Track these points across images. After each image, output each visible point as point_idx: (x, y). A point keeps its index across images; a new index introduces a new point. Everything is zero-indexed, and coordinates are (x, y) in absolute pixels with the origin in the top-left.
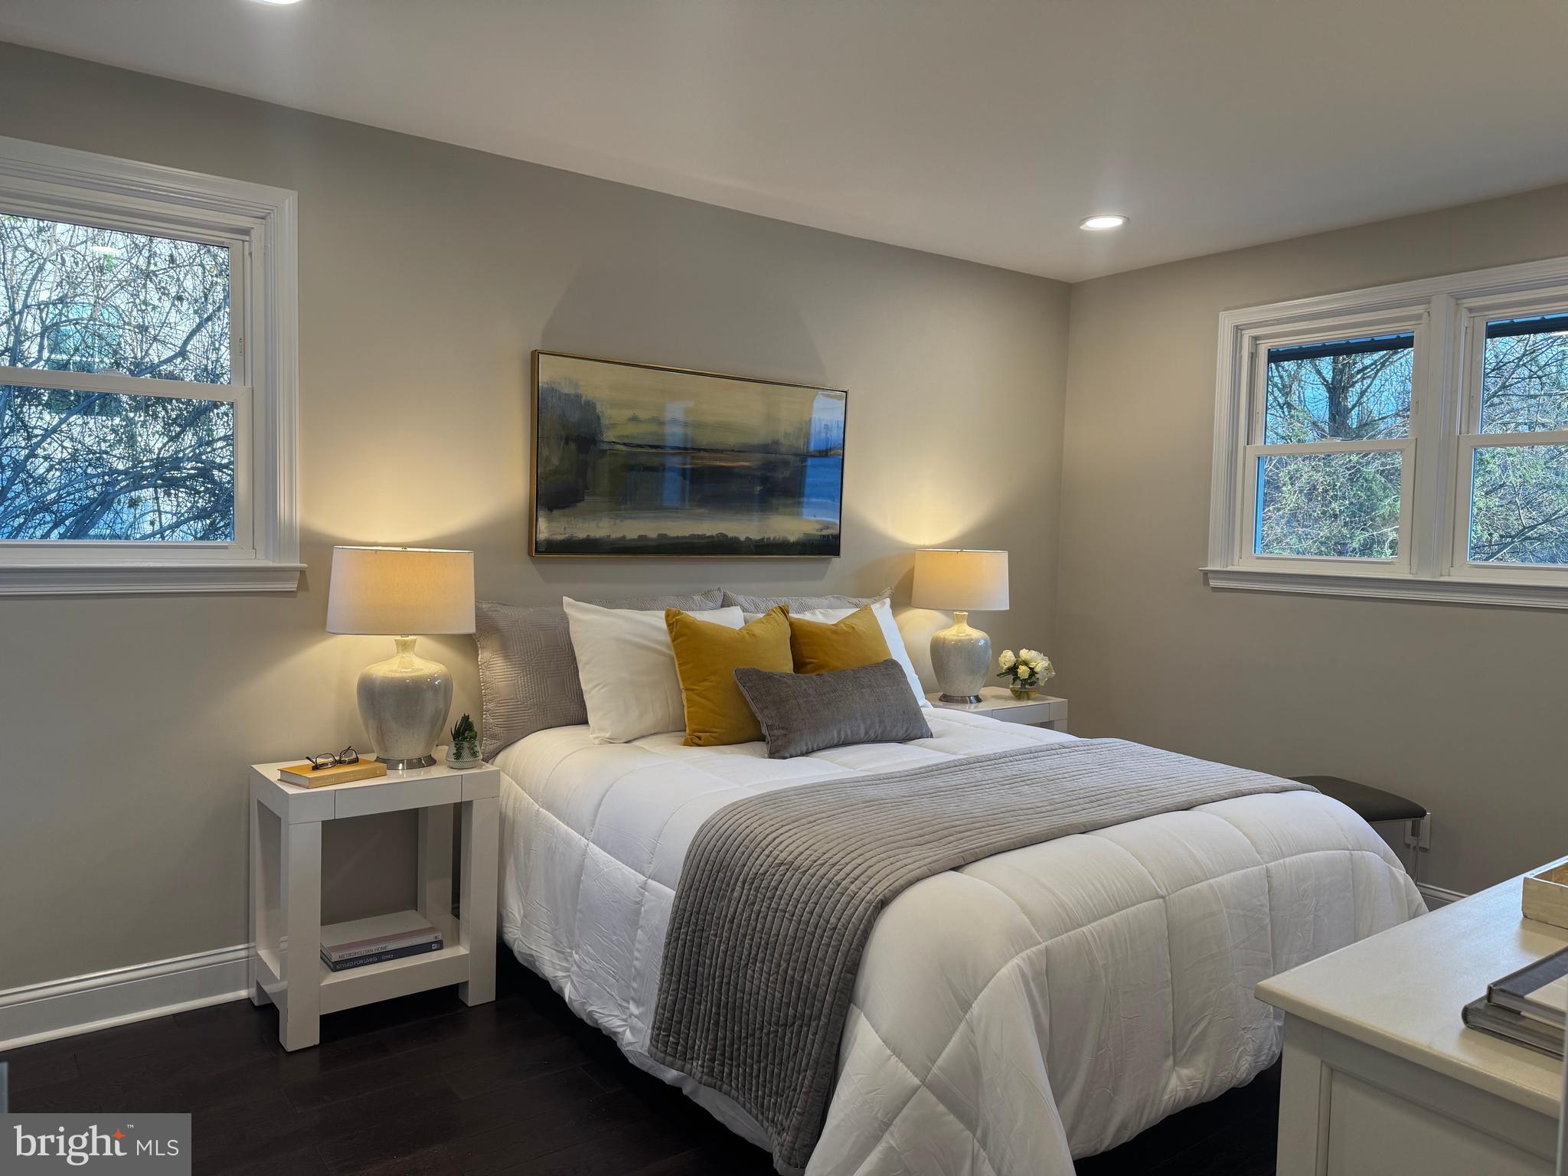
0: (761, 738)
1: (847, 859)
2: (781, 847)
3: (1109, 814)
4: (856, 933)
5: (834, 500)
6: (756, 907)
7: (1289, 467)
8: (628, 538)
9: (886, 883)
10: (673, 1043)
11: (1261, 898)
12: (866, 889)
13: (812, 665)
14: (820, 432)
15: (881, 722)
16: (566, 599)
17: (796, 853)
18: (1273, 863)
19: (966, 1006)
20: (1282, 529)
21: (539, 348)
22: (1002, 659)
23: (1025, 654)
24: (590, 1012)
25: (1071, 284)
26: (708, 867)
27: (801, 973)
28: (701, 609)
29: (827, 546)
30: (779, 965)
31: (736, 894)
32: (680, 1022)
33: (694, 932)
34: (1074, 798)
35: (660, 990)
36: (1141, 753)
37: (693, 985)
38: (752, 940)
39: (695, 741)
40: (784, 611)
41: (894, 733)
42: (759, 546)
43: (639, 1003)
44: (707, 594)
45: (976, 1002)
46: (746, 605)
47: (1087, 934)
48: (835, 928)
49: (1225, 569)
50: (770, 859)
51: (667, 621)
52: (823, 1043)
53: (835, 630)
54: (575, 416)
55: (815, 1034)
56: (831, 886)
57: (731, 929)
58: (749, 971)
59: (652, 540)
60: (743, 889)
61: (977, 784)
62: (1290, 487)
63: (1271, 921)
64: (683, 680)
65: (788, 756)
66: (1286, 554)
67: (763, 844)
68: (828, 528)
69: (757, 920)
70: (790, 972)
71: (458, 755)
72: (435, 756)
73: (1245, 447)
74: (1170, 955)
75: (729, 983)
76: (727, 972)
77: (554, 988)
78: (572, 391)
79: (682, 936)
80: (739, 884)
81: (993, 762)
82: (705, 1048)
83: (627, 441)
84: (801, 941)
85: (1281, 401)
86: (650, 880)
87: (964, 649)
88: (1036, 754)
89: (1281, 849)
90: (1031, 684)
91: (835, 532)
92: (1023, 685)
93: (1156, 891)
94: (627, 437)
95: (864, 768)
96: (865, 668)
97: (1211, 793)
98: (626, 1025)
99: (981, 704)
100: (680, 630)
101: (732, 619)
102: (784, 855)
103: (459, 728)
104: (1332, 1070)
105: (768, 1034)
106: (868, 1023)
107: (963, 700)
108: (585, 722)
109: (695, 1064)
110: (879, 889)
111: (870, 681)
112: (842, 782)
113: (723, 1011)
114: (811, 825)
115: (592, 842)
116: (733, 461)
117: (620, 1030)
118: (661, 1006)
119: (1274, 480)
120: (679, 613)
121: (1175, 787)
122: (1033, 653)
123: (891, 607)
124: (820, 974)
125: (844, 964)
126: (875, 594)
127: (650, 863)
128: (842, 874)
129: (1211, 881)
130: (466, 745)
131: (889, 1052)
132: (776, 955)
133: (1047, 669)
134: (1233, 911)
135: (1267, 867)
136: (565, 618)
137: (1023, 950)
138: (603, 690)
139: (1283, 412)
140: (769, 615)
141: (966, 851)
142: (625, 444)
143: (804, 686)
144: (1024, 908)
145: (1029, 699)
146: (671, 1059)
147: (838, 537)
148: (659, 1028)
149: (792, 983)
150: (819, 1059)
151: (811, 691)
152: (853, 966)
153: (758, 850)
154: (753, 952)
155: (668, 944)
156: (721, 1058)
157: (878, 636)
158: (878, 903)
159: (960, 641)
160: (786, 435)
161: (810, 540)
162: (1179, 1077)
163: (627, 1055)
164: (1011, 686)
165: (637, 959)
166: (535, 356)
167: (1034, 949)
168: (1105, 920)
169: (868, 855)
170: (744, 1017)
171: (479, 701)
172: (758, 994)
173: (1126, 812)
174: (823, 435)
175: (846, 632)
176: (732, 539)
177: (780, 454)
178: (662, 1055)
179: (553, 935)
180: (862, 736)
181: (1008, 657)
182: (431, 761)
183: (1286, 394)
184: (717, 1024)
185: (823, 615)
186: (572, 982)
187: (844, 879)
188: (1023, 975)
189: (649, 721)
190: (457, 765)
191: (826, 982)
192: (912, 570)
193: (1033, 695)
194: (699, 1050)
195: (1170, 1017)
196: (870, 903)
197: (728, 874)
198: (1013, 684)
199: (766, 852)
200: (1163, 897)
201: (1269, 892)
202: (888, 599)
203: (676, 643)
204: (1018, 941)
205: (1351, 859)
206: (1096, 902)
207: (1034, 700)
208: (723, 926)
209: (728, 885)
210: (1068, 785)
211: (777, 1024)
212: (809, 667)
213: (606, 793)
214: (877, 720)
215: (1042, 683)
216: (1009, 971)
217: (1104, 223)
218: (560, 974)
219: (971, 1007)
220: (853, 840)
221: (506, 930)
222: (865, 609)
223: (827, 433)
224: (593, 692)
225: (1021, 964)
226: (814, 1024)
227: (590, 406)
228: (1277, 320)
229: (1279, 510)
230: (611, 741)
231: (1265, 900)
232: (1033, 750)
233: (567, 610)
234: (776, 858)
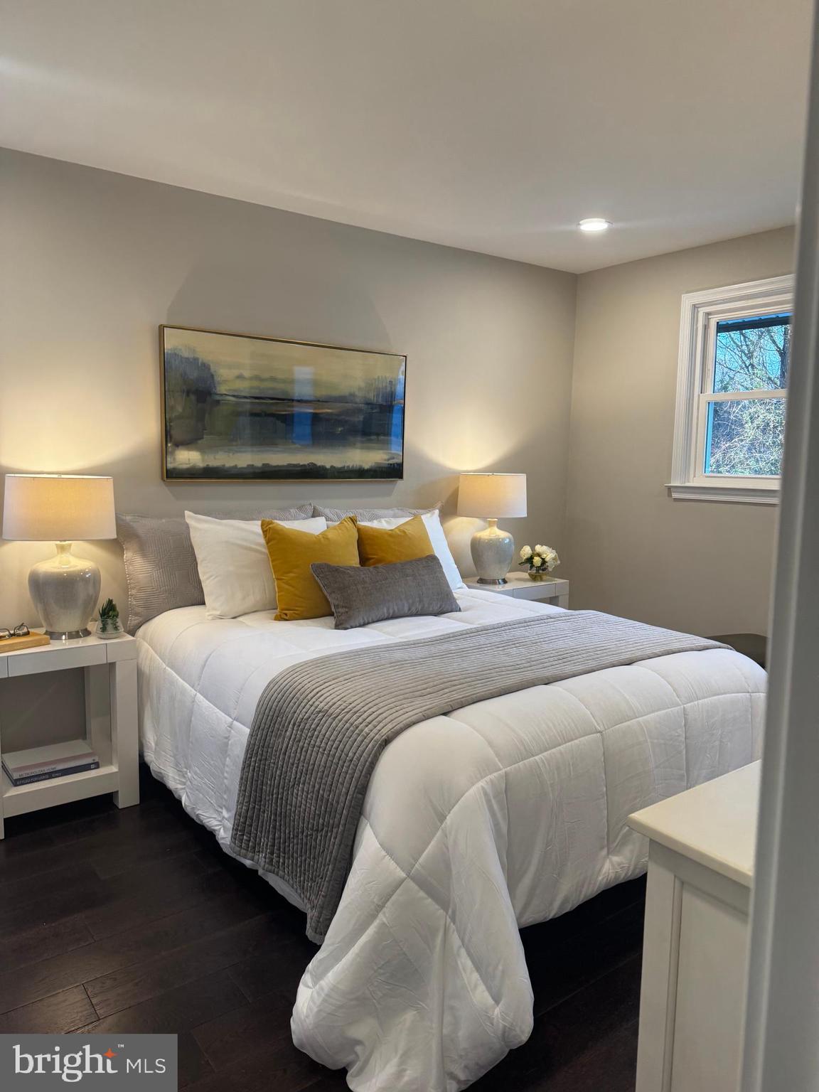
0: (332, 614)
1: (365, 708)
2: (321, 699)
3: (569, 669)
4: (365, 764)
5: (397, 437)
6: (301, 744)
7: (750, 410)
8: (239, 466)
9: (390, 726)
10: (246, 840)
11: (679, 731)
12: (375, 731)
13: (372, 560)
14: (386, 386)
15: (421, 601)
16: (187, 513)
17: (330, 704)
18: (689, 704)
19: (442, 818)
20: (744, 454)
21: (164, 323)
22: (522, 552)
23: (539, 548)
24: (198, 815)
25: (576, 275)
26: (271, 713)
27: (328, 793)
28: (296, 518)
29: (394, 472)
30: (314, 787)
31: (288, 733)
32: (251, 826)
33: (261, 761)
34: (546, 657)
35: (238, 802)
36: (607, 622)
37: (259, 798)
38: (297, 767)
39: (281, 618)
40: (353, 520)
41: (431, 609)
42: (342, 472)
43: (228, 810)
44: (301, 508)
45: (449, 815)
46: (330, 515)
47: (538, 760)
48: (351, 761)
49: (683, 485)
50: (313, 708)
51: (262, 529)
52: (340, 845)
53: (391, 534)
54: (193, 374)
55: (335, 838)
56: (351, 728)
57: (284, 759)
58: (295, 790)
59: (258, 468)
60: (293, 729)
61: (479, 648)
62: (750, 424)
63: (686, 746)
64: (275, 572)
65: (349, 627)
66: (747, 474)
67: (309, 697)
68: (393, 458)
69: (301, 753)
70: (321, 792)
71: (104, 629)
72: (89, 629)
73: (699, 395)
74: (605, 774)
75: (282, 798)
76: (281, 790)
77: (176, 796)
78: (191, 356)
79: (252, 764)
80: (291, 726)
81: (496, 630)
82: (267, 845)
83: (236, 394)
84: (329, 769)
85: (748, 363)
86: (235, 722)
87: (494, 545)
88: (528, 623)
89: (695, 693)
90: (543, 570)
91: (399, 461)
92: (537, 571)
93: (595, 727)
94: (235, 390)
95: (401, 636)
96: (411, 562)
97: (648, 652)
98: (220, 825)
99: (506, 585)
100: (272, 536)
101: (315, 527)
102: (322, 705)
103: (105, 609)
104: (683, 883)
105: (307, 836)
106: (371, 830)
107: (494, 582)
108: (203, 603)
109: (261, 856)
110: (384, 731)
111: (413, 571)
112: (378, 648)
113: (278, 819)
114: (346, 681)
115: (199, 692)
116: (319, 409)
117: (217, 828)
118: (238, 814)
119: (739, 419)
120: (272, 523)
121: (623, 647)
122: (545, 548)
123: (439, 516)
124: (340, 794)
125: (356, 787)
126: (428, 507)
127: (235, 709)
128: (360, 720)
129: (640, 719)
130: (109, 621)
131: (384, 853)
132: (312, 779)
133: (554, 559)
134: (656, 741)
135: (684, 708)
136: (187, 527)
137: (488, 775)
138: (216, 580)
139: (748, 371)
140: (341, 523)
141: (454, 700)
142: (234, 396)
143: (363, 576)
144: (490, 744)
145: (542, 580)
146: (245, 851)
147: (401, 465)
148: (237, 830)
149: (322, 800)
150: (337, 856)
151: (367, 580)
152: (363, 789)
153: (305, 701)
154: (298, 777)
155: (243, 769)
156: (278, 852)
157: (424, 538)
158: (382, 742)
159: (491, 540)
160: (360, 389)
161: (380, 467)
162: (611, 862)
163: (222, 846)
164: (529, 572)
165: (226, 778)
166: (161, 329)
167: (495, 774)
168: (554, 750)
169: (381, 705)
170: (292, 823)
171: (126, 589)
172: (300, 807)
173: (581, 668)
174: (389, 389)
175: (399, 535)
176: (320, 467)
177: (356, 403)
178: (238, 849)
179: (175, 758)
180: (406, 612)
181: (526, 551)
182: (87, 633)
183: (750, 358)
184: (274, 827)
185: (385, 523)
186: (187, 793)
187: (361, 724)
188: (486, 794)
189: (250, 602)
190: (104, 636)
191: (344, 800)
192: (458, 488)
193: (544, 577)
194: (263, 845)
195: (605, 820)
196: (377, 741)
197: (284, 718)
198: (530, 570)
199: (310, 703)
200: (600, 732)
201: (685, 725)
202: (438, 510)
203: (269, 544)
204: (485, 768)
205: (751, 700)
206: (547, 737)
207: (545, 581)
208: (279, 757)
209: (283, 727)
210: (545, 647)
211: (312, 829)
212: (372, 561)
213: (209, 657)
214: (417, 599)
215: (550, 569)
216: (474, 791)
217: (594, 226)
218: (180, 786)
219: (446, 818)
220: (373, 693)
221: (146, 754)
222: (416, 517)
223: (391, 388)
224: (208, 582)
225: (486, 787)
226: (335, 830)
227: (205, 367)
228: (723, 300)
229: (742, 441)
230: (221, 617)
231: (681, 731)
232: (527, 620)
233: (188, 521)
234: (316, 707)
